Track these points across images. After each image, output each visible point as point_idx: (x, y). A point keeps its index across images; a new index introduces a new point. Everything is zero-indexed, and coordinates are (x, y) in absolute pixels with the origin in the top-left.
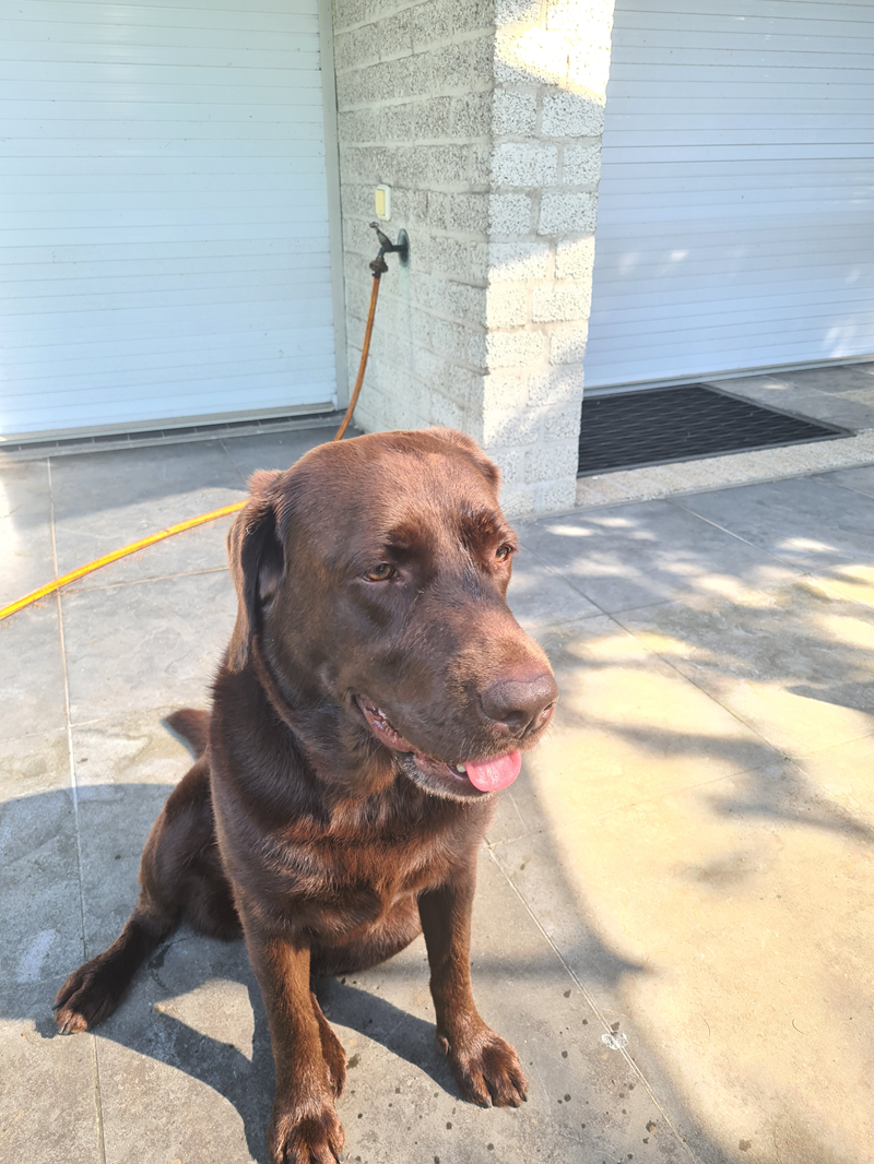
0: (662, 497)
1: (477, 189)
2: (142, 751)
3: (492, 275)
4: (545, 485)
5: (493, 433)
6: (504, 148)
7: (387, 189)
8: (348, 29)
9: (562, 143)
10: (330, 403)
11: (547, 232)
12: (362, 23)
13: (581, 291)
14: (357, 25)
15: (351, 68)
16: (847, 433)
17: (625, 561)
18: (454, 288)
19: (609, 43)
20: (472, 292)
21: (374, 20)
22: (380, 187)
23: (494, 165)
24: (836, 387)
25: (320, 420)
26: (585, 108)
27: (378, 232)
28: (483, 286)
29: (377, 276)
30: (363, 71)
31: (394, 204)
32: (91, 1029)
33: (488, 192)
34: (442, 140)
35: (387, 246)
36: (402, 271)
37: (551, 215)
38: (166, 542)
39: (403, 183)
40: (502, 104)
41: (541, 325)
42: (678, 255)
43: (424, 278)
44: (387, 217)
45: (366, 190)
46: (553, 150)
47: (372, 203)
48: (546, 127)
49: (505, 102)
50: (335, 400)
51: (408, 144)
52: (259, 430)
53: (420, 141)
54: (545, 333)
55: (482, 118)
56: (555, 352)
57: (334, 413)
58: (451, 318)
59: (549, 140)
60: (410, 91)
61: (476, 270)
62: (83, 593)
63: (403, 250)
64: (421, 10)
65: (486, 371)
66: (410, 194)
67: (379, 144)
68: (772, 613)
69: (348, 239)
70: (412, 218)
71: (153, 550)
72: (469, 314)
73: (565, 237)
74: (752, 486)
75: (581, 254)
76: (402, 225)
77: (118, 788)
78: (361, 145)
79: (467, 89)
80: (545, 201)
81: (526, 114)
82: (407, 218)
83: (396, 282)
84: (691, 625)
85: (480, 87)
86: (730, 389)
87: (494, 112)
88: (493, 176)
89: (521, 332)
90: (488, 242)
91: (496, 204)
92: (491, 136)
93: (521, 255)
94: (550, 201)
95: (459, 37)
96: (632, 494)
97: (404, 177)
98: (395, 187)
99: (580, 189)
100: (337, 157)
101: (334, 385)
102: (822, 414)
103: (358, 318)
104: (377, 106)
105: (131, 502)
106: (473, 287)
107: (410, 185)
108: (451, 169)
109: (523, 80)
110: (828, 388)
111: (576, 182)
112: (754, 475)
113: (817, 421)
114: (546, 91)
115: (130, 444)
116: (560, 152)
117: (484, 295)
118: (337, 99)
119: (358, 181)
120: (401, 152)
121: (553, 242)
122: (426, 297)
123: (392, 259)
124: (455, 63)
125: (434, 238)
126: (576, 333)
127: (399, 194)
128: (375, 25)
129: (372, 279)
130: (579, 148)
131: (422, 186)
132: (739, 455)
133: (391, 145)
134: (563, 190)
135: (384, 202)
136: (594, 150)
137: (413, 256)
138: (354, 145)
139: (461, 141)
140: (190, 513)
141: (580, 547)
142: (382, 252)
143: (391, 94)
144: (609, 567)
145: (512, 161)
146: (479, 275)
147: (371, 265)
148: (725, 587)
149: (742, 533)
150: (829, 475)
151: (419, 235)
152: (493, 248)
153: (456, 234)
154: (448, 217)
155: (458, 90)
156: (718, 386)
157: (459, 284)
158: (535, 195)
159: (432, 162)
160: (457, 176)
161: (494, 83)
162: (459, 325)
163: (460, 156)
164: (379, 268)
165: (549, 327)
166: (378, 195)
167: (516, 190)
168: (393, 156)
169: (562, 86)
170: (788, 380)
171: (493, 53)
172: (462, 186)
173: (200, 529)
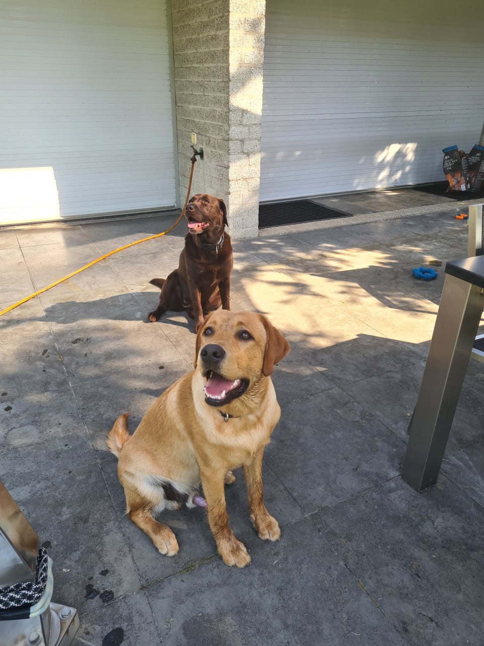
0: (286, 234)
1: (225, 139)
2: (146, 288)
3: (231, 164)
4: (249, 229)
5: (232, 212)
6: (233, 128)
7: (196, 135)
8: (181, 80)
9: (249, 126)
10: (174, 206)
11: (246, 151)
12: (185, 80)
13: (257, 168)
14: (184, 80)
15: (181, 92)
16: (351, 215)
17: (273, 250)
18: (219, 168)
19: (262, 98)
20: (224, 169)
21: (190, 80)
22: (193, 133)
23: (230, 132)
24: (354, 201)
25: (171, 212)
26: (256, 116)
27: (194, 148)
28: (228, 168)
29: (193, 163)
30: (186, 95)
31: (198, 139)
32: (156, 321)
33: (228, 140)
34: (214, 122)
35: (196, 153)
36: (201, 161)
37: (247, 147)
38: (131, 247)
39: (200, 133)
40: (232, 116)
41: (245, 179)
42: (298, 153)
43: (209, 164)
44: (196, 143)
45: (187, 133)
46: (247, 128)
47: (190, 138)
48: (245, 122)
49: (233, 115)
50: (176, 205)
51: (202, 121)
52: (150, 216)
53: (206, 121)
54: (247, 182)
55: (226, 119)
56: (250, 188)
57: (175, 210)
58: (218, 177)
59: (246, 125)
60: (203, 105)
61: (225, 163)
62: (113, 259)
63: (201, 154)
64: (207, 83)
65: (229, 193)
66: (204, 137)
67: (192, 119)
68: (310, 260)
69: (180, 148)
70: (204, 144)
71: (128, 249)
72: (224, 176)
73: (252, 153)
74: (315, 231)
75: (257, 159)
76: (201, 146)
77: (143, 293)
78: (185, 118)
79: (221, 110)
80: (245, 143)
81: (239, 119)
82: (203, 144)
83: (199, 164)
84: (288, 263)
85: (225, 110)
86: (316, 201)
87: (230, 118)
88: (230, 136)
89: (239, 182)
90: (229, 155)
91: (231, 144)
92: (229, 125)
93: (239, 159)
94: (246, 142)
95: (219, 94)
96: (276, 233)
97: (201, 131)
98: (198, 134)
99: (256, 139)
100: (176, 121)
101: (175, 200)
102: (345, 210)
103: (185, 176)
104: (191, 107)
105: (114, 237)
106: (225, 168)
107: (203, 134)
108: (217, 132)
109: (238, 109)
110: (351, 201)
111: (254, 137)
112: (316, 227)
113: (343, 212)
114: (244, 112)
115: (105, 220)
116: (249, 129)
117: (228, 170)
118: (176, 102)
119: (184, 129)
120: (200, 123)
121: (248, 155)
122: (209, 170)
123: (198, 157)
124: (218, 102)
125: (212, 152)
126: (256, 182)
127: (199, 136)
128: (191, 82)
129: (191, 164)
130: (254, 127)
131: (208, 135)
132: (313, 222)
133: (197, 120)
134: (251, 139)
135: (194, 139)
136: (259, 128)
137: (205, 157)
138: (183, 117)
139: (220, 124)
140: (135, 240)
141: (260, 247)
142: (195, 155)
143: (196, 104)
144: (269, 251)
145: (235, 132)
146: (226, 164)
147: (191, 159)
148: (302, 255)
149: (308, 243)
150: (340, 228)
151: (207, 150)
152: (230, 157)
153: (219, 151)
154: (216, 146)
155: (219, 109)
156: (313, 200)
157: (220, 166)
158: (242, 141)
159: (211, 128)
160: (219, 134)
161: (229, 111)
162: (221, 179)
163: (220, 128)
164: (194, 160)
165: (248, 180)
166: (192, 136)
167: (237, 140)
168: (198, 124)
169: (249, 110)
170: (338, 198)
171: (229, 102)
172: (221, 137)
173: (141, 244)
